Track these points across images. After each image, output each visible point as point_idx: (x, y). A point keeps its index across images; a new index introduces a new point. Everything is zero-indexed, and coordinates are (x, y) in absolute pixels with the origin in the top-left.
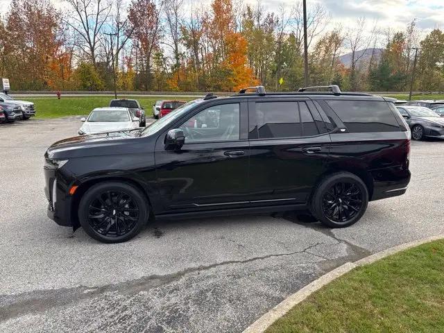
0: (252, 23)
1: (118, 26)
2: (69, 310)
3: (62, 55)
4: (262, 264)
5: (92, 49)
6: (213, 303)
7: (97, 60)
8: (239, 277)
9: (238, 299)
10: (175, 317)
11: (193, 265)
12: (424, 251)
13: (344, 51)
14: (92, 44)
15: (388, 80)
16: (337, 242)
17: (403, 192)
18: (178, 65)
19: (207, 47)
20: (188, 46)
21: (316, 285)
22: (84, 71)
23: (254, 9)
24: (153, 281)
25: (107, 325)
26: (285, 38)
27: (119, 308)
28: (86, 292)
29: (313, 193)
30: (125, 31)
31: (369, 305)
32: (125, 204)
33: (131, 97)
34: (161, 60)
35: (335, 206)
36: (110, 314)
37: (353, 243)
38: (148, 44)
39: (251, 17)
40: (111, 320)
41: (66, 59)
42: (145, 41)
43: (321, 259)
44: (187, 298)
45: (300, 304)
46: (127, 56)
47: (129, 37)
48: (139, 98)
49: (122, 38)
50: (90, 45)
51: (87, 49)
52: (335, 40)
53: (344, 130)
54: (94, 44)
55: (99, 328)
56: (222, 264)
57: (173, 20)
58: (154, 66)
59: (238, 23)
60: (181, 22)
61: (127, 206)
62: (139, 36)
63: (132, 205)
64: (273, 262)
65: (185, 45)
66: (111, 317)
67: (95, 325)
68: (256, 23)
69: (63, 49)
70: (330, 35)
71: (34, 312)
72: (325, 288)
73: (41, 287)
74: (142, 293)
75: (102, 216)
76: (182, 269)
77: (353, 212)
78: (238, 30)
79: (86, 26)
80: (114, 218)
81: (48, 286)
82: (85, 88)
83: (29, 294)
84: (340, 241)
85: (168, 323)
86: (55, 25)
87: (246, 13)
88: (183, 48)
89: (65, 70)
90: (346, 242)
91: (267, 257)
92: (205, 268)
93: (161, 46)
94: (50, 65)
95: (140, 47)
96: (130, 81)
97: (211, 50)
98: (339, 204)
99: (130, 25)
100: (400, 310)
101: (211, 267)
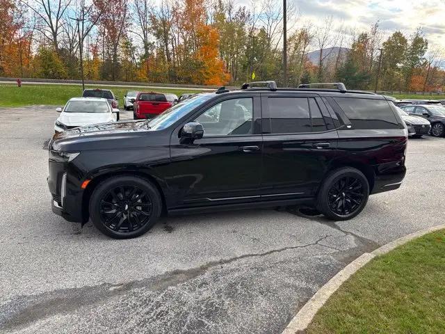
0: (223, 15)
1: (83, 11)
2: (100, 309)
3: (20, 39)
4: (280, 257)
5: (55, 34)
6: (245, 295)
7: (60, 46)
8: (263, 270)
9: (268, 290)
10: (212, 312)
11: (213, 259)
12: (429, 241)
13: (311, 48)
14: (55, 29)
15: (354, 79)
16: (344, 234)
17: (397, 187)
18: (147, 55)
19: (178, 37)
20: (158, 35)
21: (344, 275)
22: (45, 57)
23: (225, 2)
24: (178, 276)
25: (145, 321)
26: (256, 33)
27: (152, 304)
28: (112, 289)
30: (90, 17)
31: (398, 292)
32: (137, 199)
34: (129, 49)
35: (339, 200)
36: (145, 311)
37: (358, 234)
38: (114, 32)
39: (222, 9)
40: (148, 316)
41: (24, 44)
42: (112, 29)
43: (334, 251)
44: (219, 291)
45: (336, 293)
46: (93, 40)
47: (95, 24)
48: (112, 88)
49: (87, 24)
50: (53, 30)
51: (48, 34)
52: (304, 37)
53: (349, 127)
54: (57, 28)
55: (138, 325)
56: (242, 257)
57: (143, 9)
58: (121, 54)
59: (209, 16)
60: (150, 10)
61: (139, 201)
62: (105, 22)
63: (144, 200)
64: (289, 254)
65: (154, 34)
66: (148, 313)
67: (133, 322)
68: (227, 16)
69: (20, 33)
70: (300, 32)
71: (64, 311)
72: (352, 277)
73: (61, 286)
74: (170, 288)
75: (114, 211)
76: (204, 263)
77: (354, 205)
78: (209, 22)
79: (48, 9)
80: (126, 214)
81: (70, 284)
82: (47, 76)
83: (51, 293)
84: (346, 233)
85: (208, 317)
86: (13, 6)
87: (217, 5)
88: (152, 39)
89: (24, 56)
90: (352, 234)
91: (283, 249)
92: (227, 262)
93: (129, 34)
94: (6, 49)
95: (106, 34)
96: (95, 69)
97: (182, 41)
98: (342, 199)
99: (96, 11)
100: (427, 295)
101: (231, 260)
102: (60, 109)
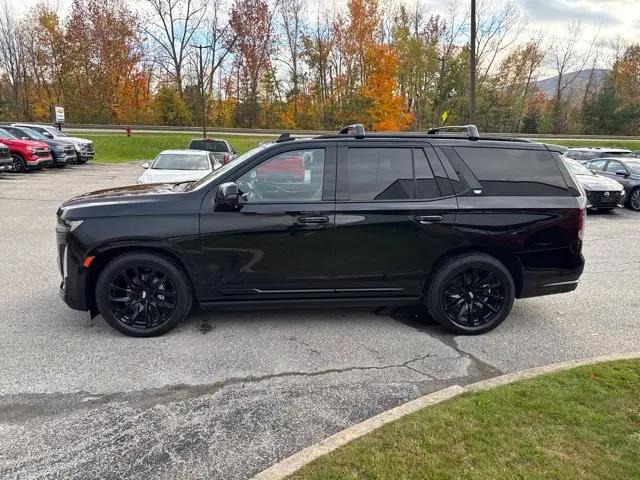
0: (407, 30)
1: (214, 35)
2: (57, 421)
3: (138, 75)
4: (335, 379)
5: (178, 67)
6: (248, 428)
7: (185, 83)
8: (298, 395)
9: (285, 426)
10: (191, 444)
11: (240, 374)
12: (578, 376)
14: (178, 60)
15: (613, 117)
16: (458, 355)
17: (572, 287)
18: (295, 91)
19: (339, 65)
20: (312, 64)
21: (395, 414)
22: (166, 98)
23: (411, 10)
24: (178, 392)
25: (98, 446)
26: (456, 54)
27: (120, 424)
28: (86, 400)
29: (429, 281)
30: (224, 43)
31: (460, 448)
32: (159, 284)
33: (218, 136)
34: (271, 84)
35: (463, 304)
36: (107, 432)
37: (482, 358)
38: (255, 61)
39: (405, 22)
40: (105, 439)
41: (142, 82)
42: (251, 56)
43: (426, 378)
44: (216, 419)
45: (359, 439)
46: (224, 77)
47: (229, 50)
48: (229, 137)
49: (220, 52)
50: (176, 61)
51: (172, 68)
52: (531, 55)
53: (479, 192)
54: (181, 60)
55: (87, 448)
56: (280, 375)
57: (292, 27)
58: (262, 93)
59: (387, 32)
60: (302, 29)
61: (161, 287)
62: (243, 48)
63: (168, 287)
64: (353, 378)
65: (307, 62)
66: (107, 436)
67: (83, 444)
68: (412, 31)
69: (139, 66)
70: (525, 49)
71: (10, 421)
72: (405, 418)
73: (30, 390)
74: (158, 406)
75: (126, 299)
76: (222, 380)
77: (490, 315)
78: (386, 41)
79: (170, 34)
80: (143, 302)
81: (40, 388)
82: (166, 122)
83: (13, 396)
84: (462, 354)
85: (179, 450)
86: (130, 34)
87: (399, 15)
88: (303, 67)
89: (140, 97)
90: (471, 356)
91: (348, 369)
92: (254, 379)
93: (274, 63)
94: (121, 89)
95: (244, 64)
96: (227, 113)
97: (344, 69)
99: (231, 33)
100: (503, 460)
101: (264, 378)
102: (146, 165)
